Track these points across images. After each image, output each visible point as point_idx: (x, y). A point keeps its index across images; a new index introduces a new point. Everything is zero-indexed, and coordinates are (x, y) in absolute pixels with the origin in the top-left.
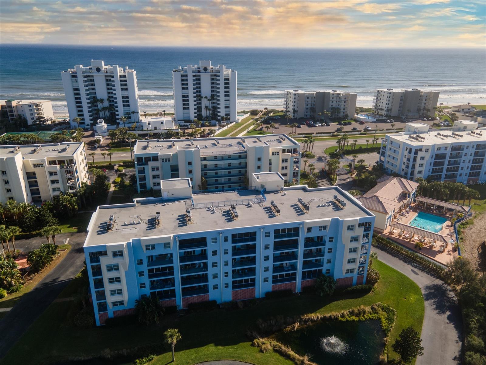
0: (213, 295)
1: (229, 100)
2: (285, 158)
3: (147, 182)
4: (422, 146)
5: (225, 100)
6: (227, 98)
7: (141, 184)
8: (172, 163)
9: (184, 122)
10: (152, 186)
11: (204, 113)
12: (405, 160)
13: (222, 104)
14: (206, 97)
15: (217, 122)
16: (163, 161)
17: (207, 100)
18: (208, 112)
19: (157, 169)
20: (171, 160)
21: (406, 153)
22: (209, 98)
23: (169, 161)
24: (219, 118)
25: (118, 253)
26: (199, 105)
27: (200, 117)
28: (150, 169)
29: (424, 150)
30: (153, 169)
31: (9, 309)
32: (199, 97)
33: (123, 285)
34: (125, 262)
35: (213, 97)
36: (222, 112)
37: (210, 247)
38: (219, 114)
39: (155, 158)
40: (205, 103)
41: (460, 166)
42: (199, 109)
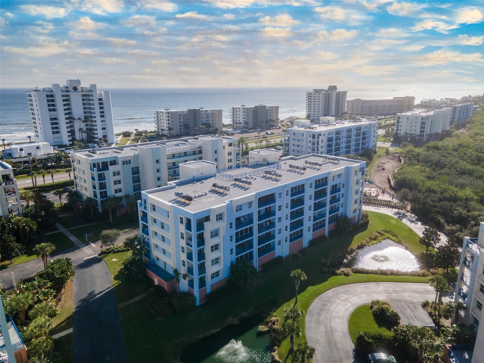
1: (104, 121)
2: (230, 151)
3: (108, 190)
5: (101, 121)
6: (103, 119)
7: (101, 193)
8: (133, 165)
9: (57, 147)
10: (113, 193)
11: (78, 136)
12: (310, 145)
13: (99, 125)
14: (79, 119)
15: (96, 145)
16: (124, 164)
17: (81, 121)
18: (83, 134)
19: (119, 173)
20: (132, 162)
22: (83, 119)
23: (130, 163)
24: (96, 140)
26: (72, 128)
27: (74, 140)
28: (111, 174)
29: (322, 134)
30: (114, 174)
32: (70, 119)
35: (86, 119)
36: (100, 134)
38: (96, 136)
39: (114, 162)
40: (78, 125)
42: (72, 133)
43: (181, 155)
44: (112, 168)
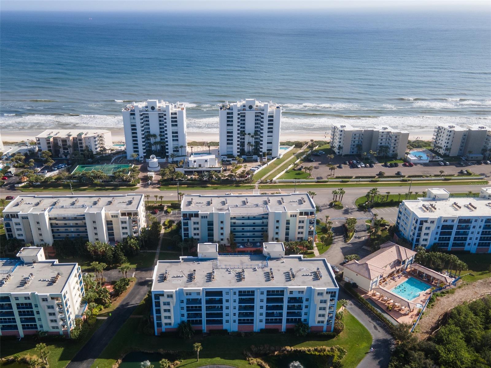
0: (225, 326)
1: (272, 136)
2: (302, 220)
3: (189, 232)
4: (428, 218)
5: (268, 136)
6: (270, 134)
7: (185, 234)
8: (209, 219)
9: (226, 157)
10: (193, 235)
11: (246, 148)
12: (413, 228)
13: (265, 139)
14: (249, 134)
15: (259, 158)
16: (202, 218)
17: (250, 137)
18: (251, 147)
19: (198, 223)
20: (208, 217)
21: (414, 222)
22: (252, 134)
23: (207, 218)
24: (261, 153)
25: (170, 296)
26: (243, 141)
27: (242, 152)
28: (192, 223)
29: (429, 221)
30: (195, 223)
31: (106, 318)
32: (242, 133)
33: (172, 314)
34: (173, 301)
35: (256, 133)
36: (264, 148)
37: (224, 297)
38: (261, 150)
39: (196, 215)
40: (248, 139)
41: (469, 237)
42: (242, 144)
43: (250, 218)
44: (193, 219)
